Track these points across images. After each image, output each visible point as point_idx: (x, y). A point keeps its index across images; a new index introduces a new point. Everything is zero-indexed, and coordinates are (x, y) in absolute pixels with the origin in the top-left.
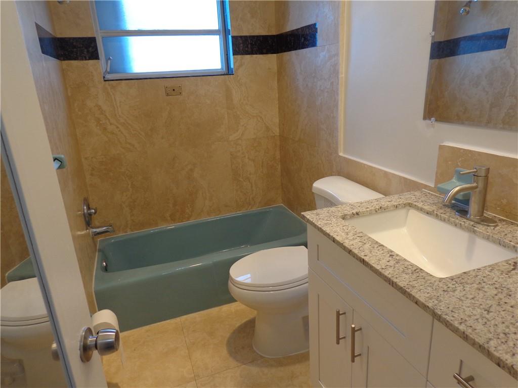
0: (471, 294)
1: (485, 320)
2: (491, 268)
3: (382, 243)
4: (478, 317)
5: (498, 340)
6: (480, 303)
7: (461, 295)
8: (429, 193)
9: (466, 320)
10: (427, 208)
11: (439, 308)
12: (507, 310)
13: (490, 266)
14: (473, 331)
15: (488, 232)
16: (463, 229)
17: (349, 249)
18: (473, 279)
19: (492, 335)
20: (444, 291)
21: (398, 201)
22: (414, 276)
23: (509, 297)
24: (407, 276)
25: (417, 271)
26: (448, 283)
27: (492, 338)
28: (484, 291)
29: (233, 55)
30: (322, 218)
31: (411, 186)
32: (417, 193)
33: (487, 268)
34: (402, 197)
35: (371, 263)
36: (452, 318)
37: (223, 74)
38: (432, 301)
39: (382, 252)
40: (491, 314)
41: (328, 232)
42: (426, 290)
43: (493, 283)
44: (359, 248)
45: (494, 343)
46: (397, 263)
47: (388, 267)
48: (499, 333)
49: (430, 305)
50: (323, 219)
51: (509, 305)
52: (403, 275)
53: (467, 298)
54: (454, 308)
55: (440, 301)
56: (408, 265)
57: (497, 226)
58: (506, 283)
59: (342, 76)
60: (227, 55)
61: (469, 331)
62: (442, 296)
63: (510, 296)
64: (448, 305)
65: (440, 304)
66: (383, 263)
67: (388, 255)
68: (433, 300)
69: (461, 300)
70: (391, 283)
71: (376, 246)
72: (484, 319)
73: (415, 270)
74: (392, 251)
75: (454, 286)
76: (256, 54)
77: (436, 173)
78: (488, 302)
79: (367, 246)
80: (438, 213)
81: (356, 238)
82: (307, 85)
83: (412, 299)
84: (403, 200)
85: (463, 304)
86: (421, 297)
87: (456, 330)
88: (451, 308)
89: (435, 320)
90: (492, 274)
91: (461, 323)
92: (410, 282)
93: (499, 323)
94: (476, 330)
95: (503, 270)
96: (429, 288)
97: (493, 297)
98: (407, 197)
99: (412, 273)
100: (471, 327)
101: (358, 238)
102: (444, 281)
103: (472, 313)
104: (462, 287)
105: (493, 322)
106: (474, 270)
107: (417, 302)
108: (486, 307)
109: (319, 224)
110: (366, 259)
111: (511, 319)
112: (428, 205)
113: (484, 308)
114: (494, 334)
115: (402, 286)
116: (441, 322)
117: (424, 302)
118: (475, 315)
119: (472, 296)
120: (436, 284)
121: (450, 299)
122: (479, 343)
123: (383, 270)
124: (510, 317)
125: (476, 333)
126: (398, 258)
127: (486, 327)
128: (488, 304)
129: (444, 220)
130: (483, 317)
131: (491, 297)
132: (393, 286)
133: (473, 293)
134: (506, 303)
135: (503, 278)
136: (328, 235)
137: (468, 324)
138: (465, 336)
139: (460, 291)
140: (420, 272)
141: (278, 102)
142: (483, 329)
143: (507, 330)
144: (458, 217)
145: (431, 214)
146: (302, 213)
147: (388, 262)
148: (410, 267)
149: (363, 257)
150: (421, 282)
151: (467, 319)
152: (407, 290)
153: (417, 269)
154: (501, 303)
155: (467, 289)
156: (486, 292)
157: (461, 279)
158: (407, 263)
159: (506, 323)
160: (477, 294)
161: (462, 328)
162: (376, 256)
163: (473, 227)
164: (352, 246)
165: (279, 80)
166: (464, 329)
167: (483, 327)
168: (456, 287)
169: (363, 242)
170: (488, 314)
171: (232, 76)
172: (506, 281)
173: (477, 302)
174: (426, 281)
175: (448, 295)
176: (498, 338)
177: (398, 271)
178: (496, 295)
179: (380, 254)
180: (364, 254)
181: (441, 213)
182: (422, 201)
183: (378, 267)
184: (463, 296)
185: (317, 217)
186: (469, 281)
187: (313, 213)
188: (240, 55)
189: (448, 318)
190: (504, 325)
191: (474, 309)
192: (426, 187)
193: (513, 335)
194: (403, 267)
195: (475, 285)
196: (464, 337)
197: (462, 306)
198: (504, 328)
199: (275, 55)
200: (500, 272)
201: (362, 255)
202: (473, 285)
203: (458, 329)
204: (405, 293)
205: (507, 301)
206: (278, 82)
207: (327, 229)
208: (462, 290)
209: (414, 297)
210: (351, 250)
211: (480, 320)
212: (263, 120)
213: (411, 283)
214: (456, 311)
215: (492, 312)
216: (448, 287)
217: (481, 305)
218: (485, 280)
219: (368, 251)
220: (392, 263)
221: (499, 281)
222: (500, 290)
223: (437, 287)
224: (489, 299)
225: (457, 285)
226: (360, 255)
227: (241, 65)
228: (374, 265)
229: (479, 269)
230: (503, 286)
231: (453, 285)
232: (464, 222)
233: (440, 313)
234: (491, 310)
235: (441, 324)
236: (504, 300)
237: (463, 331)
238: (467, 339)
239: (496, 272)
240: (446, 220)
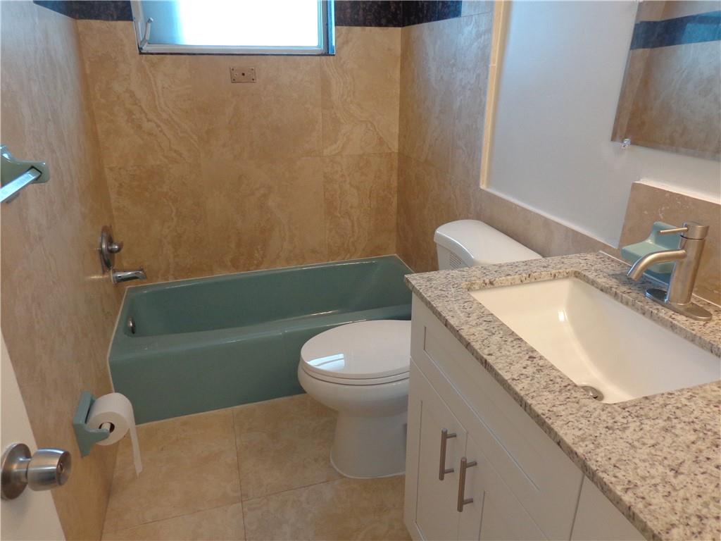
0: (652, 438)
1: (668, 488)
2: (690, 394)
3: (521, 336)
4: (658, 480)
5: (687, 528)
6: (665, 455)
7: (635, 437)
8: (609, 258)
9: (636, 486)
10: (602, 281)
11: (594, 457)
12: (709, 471)
13: (689, 390)
14: (646, 507)
15: (693, 330)
16: (654, 320)
17: (466, 341)
18: (659, 411)
19: (677, 517)
20: (607, 427)
21: (559, 266)
22: (562, 398)
23: (716, 449)
24: (551, 396)
25: (568, 388)
26: (616, 414)
27: (677, 522)
28: (674, 434)
29: (336, 25)
30: (434, 286)
31: (582, 244)
32: (591, 257)
33: (685, 392)
34: (566, 261)
35: (496, 368)
36: (613, 480)
37: (320, 53)
38: (584, 445)
39: (519, 350)
40: (681, 477)
41: (439, 309)
42: (576, 424)
43: (691, 420)
44: (483, 341)
45: (679, 533)
46: (539, 371)
47: (522, 377)
48: (691, 515)
49: (580, 451)
50: (436, 288)
51: (713, 464)
52: (545, 393)
53: (644, 444)
54: (619, 460)
55: (598, 446)
56: (555, 377)
57: (710, 320)
58: (712, 423)
59: (493, 65)
60: (327, 24)
61: (639, 506)
62: (603, 436)
63: (717, 446)
64: (610, 453)
65: (598, 450)
66: (517, 369)
67: (527, 357)
68: (587, 443)
69: (633, 446)
70: (523, 405)
71: (510, 340)
72: (667, 486)
73: (566, 387)
74: (533, 351)
75: (625, 421)
76: (371, 26)
77: (624, 227)
78: (679, 454)
79: (496, 338)
80: (618, 292)
81: (481, 324)
82: (442, 77)
83: (553, 437)
84: (566, 266)
85: (637, 455)
86: (568, 436)
87: (617, 502)
88: (613, 461)
89: (586, 477)
90: (692, 404)
91: (627, 489)
92: (554, 406)
93: (691, 496)
94: (650, 505)
95: (710, 397)
96: (583, 421)
97: (688, 447)
98: (573, 261)
99: (559, 392)
100: (643, 498)
101: (485, 323)
102: (609, 409)
103: (648, 472)
104: (638, 424)
105: (681, 493)
106: (663, 394)
107: (560, 443)
108: (674, 465)
109: (428, 295)
110: (490, 360)
111: (713, 491)
112: (605, 277)
113: (669, 466)
114: (681, 517)
115: (540, 412)
116: (596, 484)
117: (570, 444)
118: (653, 478)
119: (652, 442)
120: (596, 414)
121: (616, 443)
122: (652, 531)
123: (514, 382)
124: (712, 487)
125: (649, 510)
126: (541, 363)
127: (670, 502)
128: (677, 458)
129: (627, 304)
130: (666, 483)
131: (684, 446)
132: (525, 410)
133: (655, 436)
134: (708, 459)
135: (708, 413)
136: (438, 315)
137: (639, 491)
138: (631, 514)
139: (635, 430)
140: (572, 391)
141: (398, 102)
142: (664, 505)
143: (704, 511)
144: (650, 301)
145: (606, 292)
146: (406, 276)
147: (525, 368)
148: (558, 380)
149: (485, 357)
150: (572, 407)
151: (639, 483)
152: (547, 420)
153: (569, 385)
154: (701, 458)
155: (647, 428)
156: (677, 435)
157: (638, 408)
158: (555, 373)
159: (706, 498)
160: (661, 439)
161: (628, 498)
162: (508, 356)
163: (670, 319)
164: (472, 337)
165: (402, 68)
166: (630, 502)
167: (663, 500)
168: (628, 423)
169: (491, 332)
170: (675, 477)
171: (331, 57)
172: (713, 418)
173: (659, 453)
174: (581, 407)
175: (612, 435)
176: (688, 524)
177: (538, 385)
178: (693, 443)
179: (514, 354)
180: (489, 351)
181: (624, 292)
182: (596, 270)
183: (507, 376)
184: (638, 441)
185: (428, 283)
186: (651, 414)
187: (423, 278)
188: (346, 25)
189: (607, 478)
190: (700, 501)
191: (652, 465)
192: (605, 247)
193: (714, 520)
194: (547, 379)
195: (660, 421)
196: (630, 516)
197: (634, 458)
198: (700, 507)
199: (400, 29)
200: (705, 402)
201: (484, 353)
202: (657, 421)
203: (621, 500)
204: (543, 425)
205: (710, 457)
206: (401, 72)
207: (439, 305)
208: (637, 429)
209: (556, 433)
210: (469, 343)
211: (660, 488)
212: (375, 129)
213: (555, 409)
214: (622, 467)
215: (682, 473)
216: (615, 422)
217: (665, 458)
218: (679, 413)
219: (495, 347)
220: (530, 371)
221: (702, 418)
222: (701, 435)
223: (597, 420)
224: (681, 449)
225: (630, 419)
226: (481, 353)
227: (346, 42)
228: (500, 372)
229: (671, 394)
230: (708, 427)
231: (624, 418)
232: (658, 309)
233: (594, 468)
234: (682, 470)
235: (593, 485)
236: (706, 454)
237: (628, 505)
238: (634, 519)
239: (699, 401)
240: (630, 303)
